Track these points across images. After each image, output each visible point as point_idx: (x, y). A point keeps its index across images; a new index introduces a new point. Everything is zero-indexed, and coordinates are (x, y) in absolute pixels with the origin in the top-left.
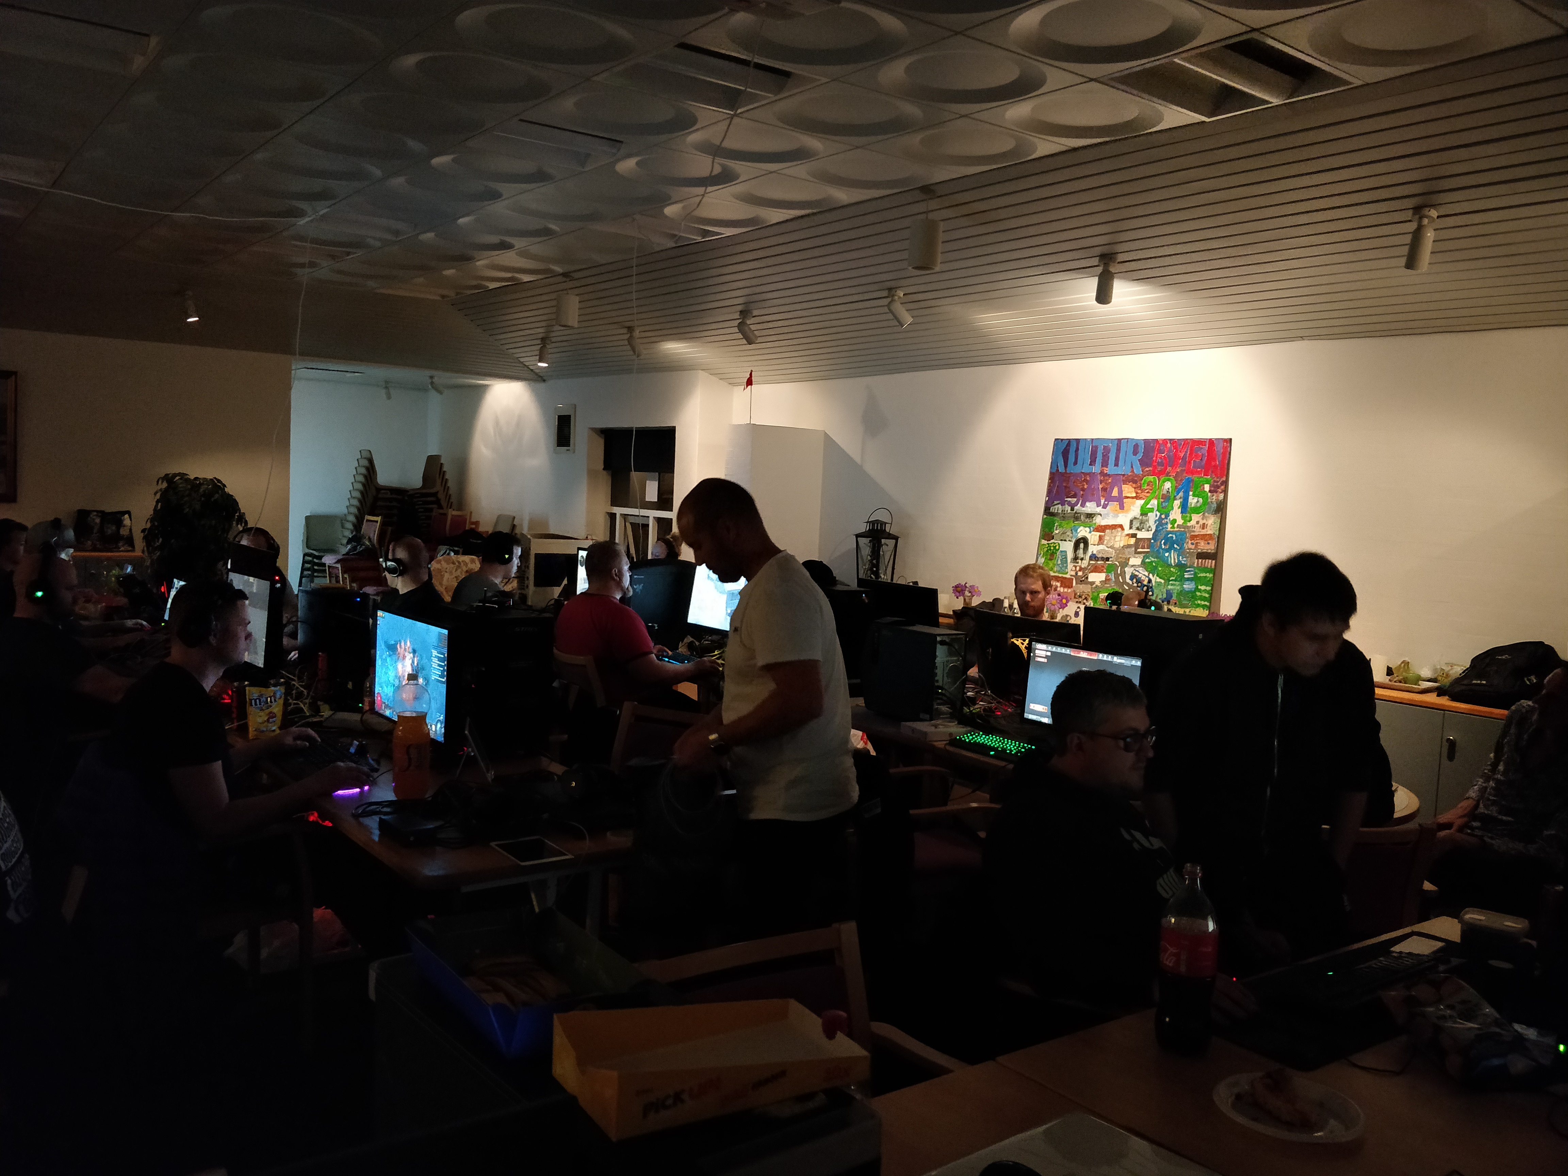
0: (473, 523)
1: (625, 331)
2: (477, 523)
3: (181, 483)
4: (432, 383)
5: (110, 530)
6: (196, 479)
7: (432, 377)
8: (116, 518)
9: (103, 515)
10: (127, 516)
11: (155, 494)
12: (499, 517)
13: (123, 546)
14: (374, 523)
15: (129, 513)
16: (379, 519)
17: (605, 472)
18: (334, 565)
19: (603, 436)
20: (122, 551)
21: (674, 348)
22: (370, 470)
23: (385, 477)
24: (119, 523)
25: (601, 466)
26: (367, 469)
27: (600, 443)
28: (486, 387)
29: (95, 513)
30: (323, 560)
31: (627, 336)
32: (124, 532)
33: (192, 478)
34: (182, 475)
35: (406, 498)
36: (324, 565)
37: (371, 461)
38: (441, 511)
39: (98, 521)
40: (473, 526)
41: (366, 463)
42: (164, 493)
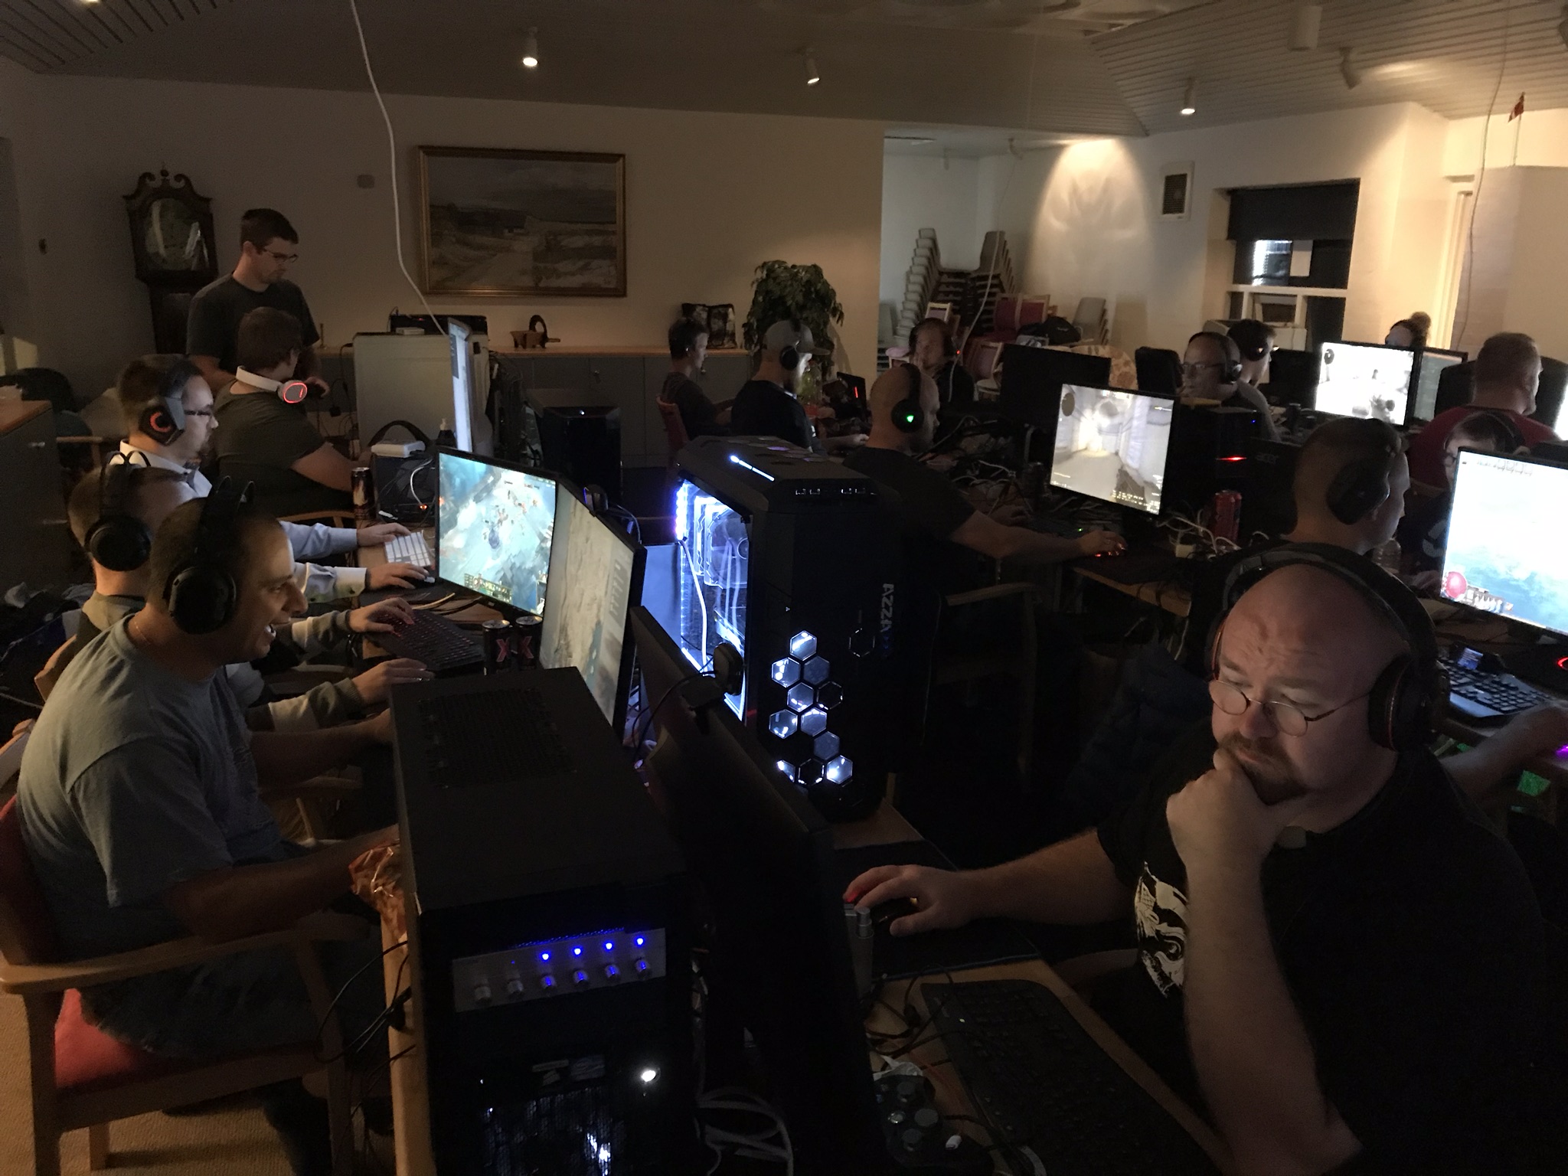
0: (1050, 308)
1: (1337, 53)
2: (1054, 308)
3: (782, 272)
4: (1011, 147)
5: (717, 325)
6: (794, 266)
7: (1011, 140)
8: (720, 312)
9: (710, 310)
10: (730, 310)
11: (753, 283)
12: (1083, 302)
13: (728, 342)
14: (942, 312)
15: (730, 306)
16: (948, 306)
17: (1228, 242)
18: (901, 359)
19: (1229, 198)
20: (728, 348)
21: (1400, 71)
22: (934, 250)
23: (946, 260)
24: (725, 318)
25: (1224, 234)
26: (931, 250)
27: (1225, 205)
28: (1061, 148)
29: (701, 307)
30: (887, 353)
31: (1341, 60)
32: (729, 327)
33: (790, 265)
34: (781, 263)
35: (969, 282)
36: (887, 358)
37: (934, 241)
38: (1005, 295)
39: (704, 315)
40: (1050, 312)
41: (929, 243)
42: (762, 284)
